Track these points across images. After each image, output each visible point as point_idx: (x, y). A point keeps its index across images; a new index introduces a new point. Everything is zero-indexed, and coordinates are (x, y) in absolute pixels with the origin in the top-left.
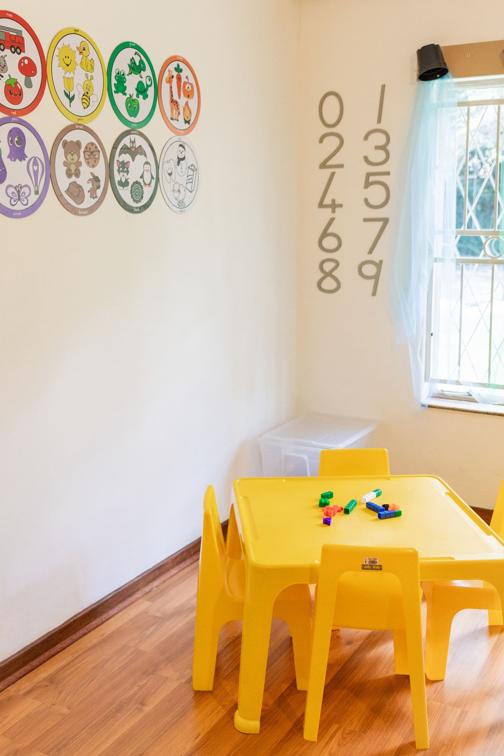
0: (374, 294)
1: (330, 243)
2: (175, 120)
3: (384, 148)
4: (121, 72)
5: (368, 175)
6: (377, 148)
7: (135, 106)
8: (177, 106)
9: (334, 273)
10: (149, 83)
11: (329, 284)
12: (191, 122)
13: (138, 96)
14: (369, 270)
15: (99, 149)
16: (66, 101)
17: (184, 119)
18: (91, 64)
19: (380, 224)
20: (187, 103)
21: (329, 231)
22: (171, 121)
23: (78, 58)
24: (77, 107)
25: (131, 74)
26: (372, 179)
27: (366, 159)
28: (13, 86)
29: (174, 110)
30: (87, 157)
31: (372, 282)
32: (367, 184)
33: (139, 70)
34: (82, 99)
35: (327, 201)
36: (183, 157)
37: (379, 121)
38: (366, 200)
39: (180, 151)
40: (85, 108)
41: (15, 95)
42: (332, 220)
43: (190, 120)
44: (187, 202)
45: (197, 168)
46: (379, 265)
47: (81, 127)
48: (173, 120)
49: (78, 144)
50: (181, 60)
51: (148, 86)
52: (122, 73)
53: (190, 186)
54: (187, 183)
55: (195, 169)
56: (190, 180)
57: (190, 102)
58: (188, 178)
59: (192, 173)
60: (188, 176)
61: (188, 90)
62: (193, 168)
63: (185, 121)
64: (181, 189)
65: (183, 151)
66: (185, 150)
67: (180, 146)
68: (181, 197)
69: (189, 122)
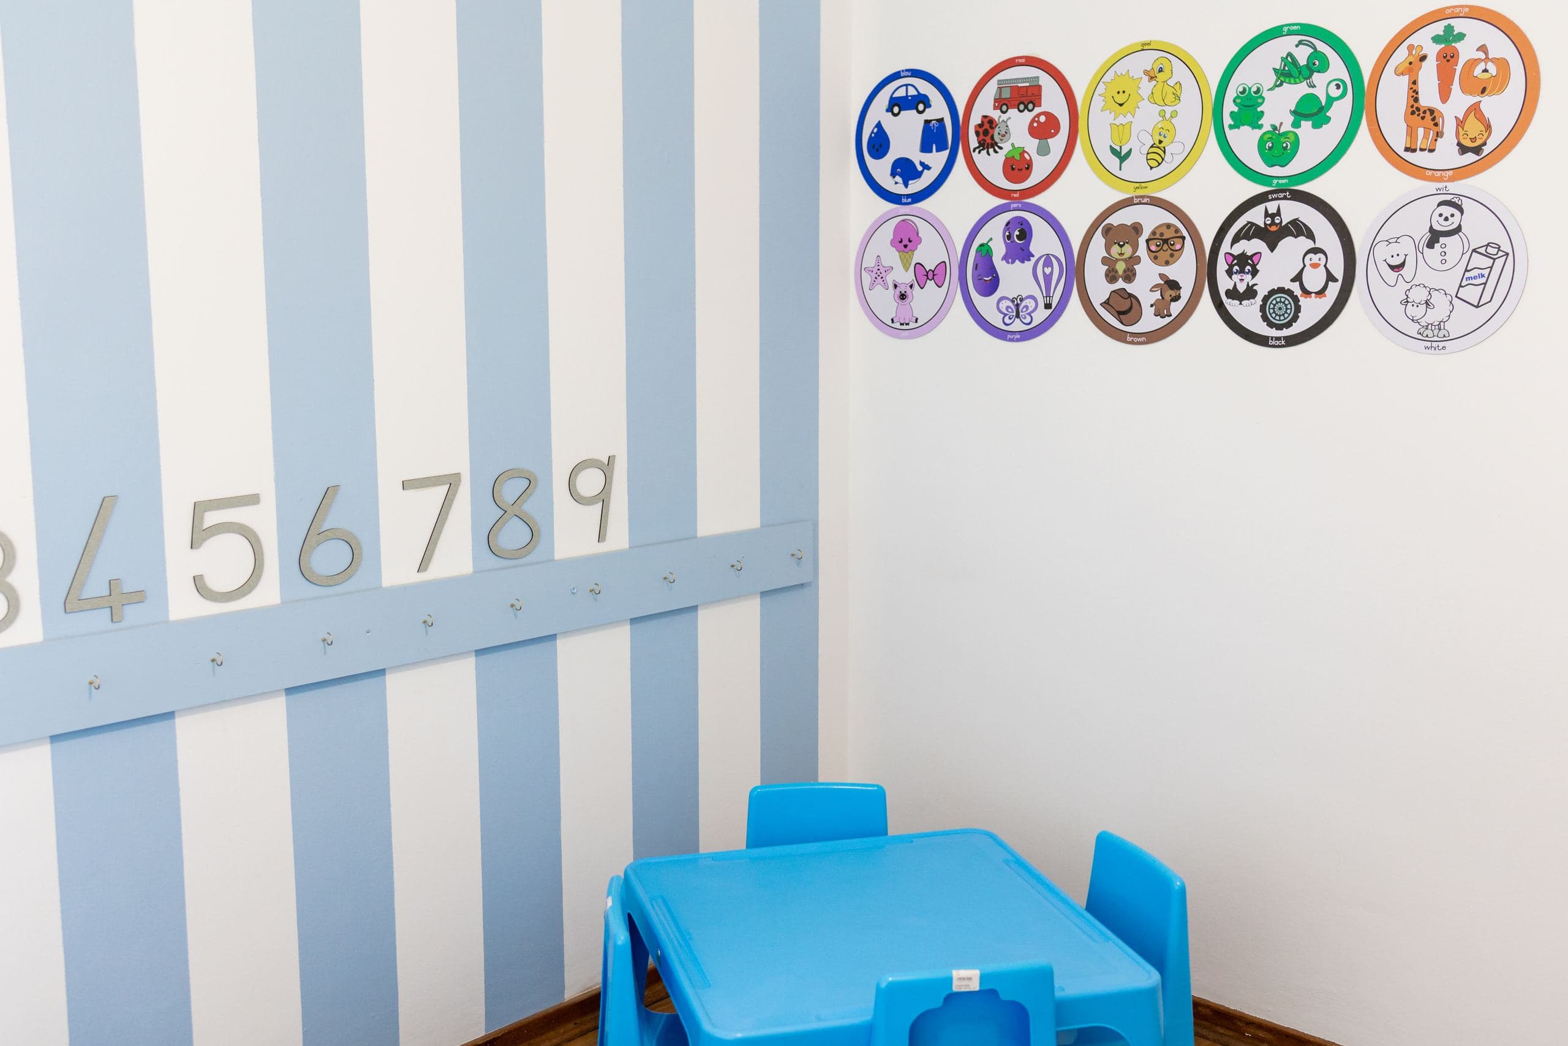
2: (1421, 150)
4: (1250, 89)
7: (1285, 145)
8: (1433, 119)
10: (1335, 93)
13: (1296, 125)
15: (1185, 233)
16: (1112, 162)
17: (1459, 144)
18: (1175, 92)
20: (1475, 109)
22: (1408, 156)
23: (1146, 87)
24: (1136, 168)
25: (1281, 85)
28: (1018, 157)
29: (1421, 131)
30: (1153, 248)
33: (1306, 73)
34: (1148, 154)
36: (1454, 226)
39: (1444, 214)
40: (1151, 168)
41: (1019, 170)
47: (1145, 200)
48: (1414, 151)
49: (1137, 229)
50: (1461, 15)
51: (1331, 100)
52: (1254, 89)
53: (1471, 293)
54: (1461, 286)
55: (1501, 254)
56: (1475, 278)
57: (1489, 105)
58: (1468, 275)
59: (1488, 262)
60: (1466, 270)
61: (1486, 76)
62: (1494, 251)
63: (1463, 149)
64: (1437, 299)
65: (1452, 215)
66: (1462, 211)
67: (1440, 204)
68: (1433, 316)
69: (1477, 150)
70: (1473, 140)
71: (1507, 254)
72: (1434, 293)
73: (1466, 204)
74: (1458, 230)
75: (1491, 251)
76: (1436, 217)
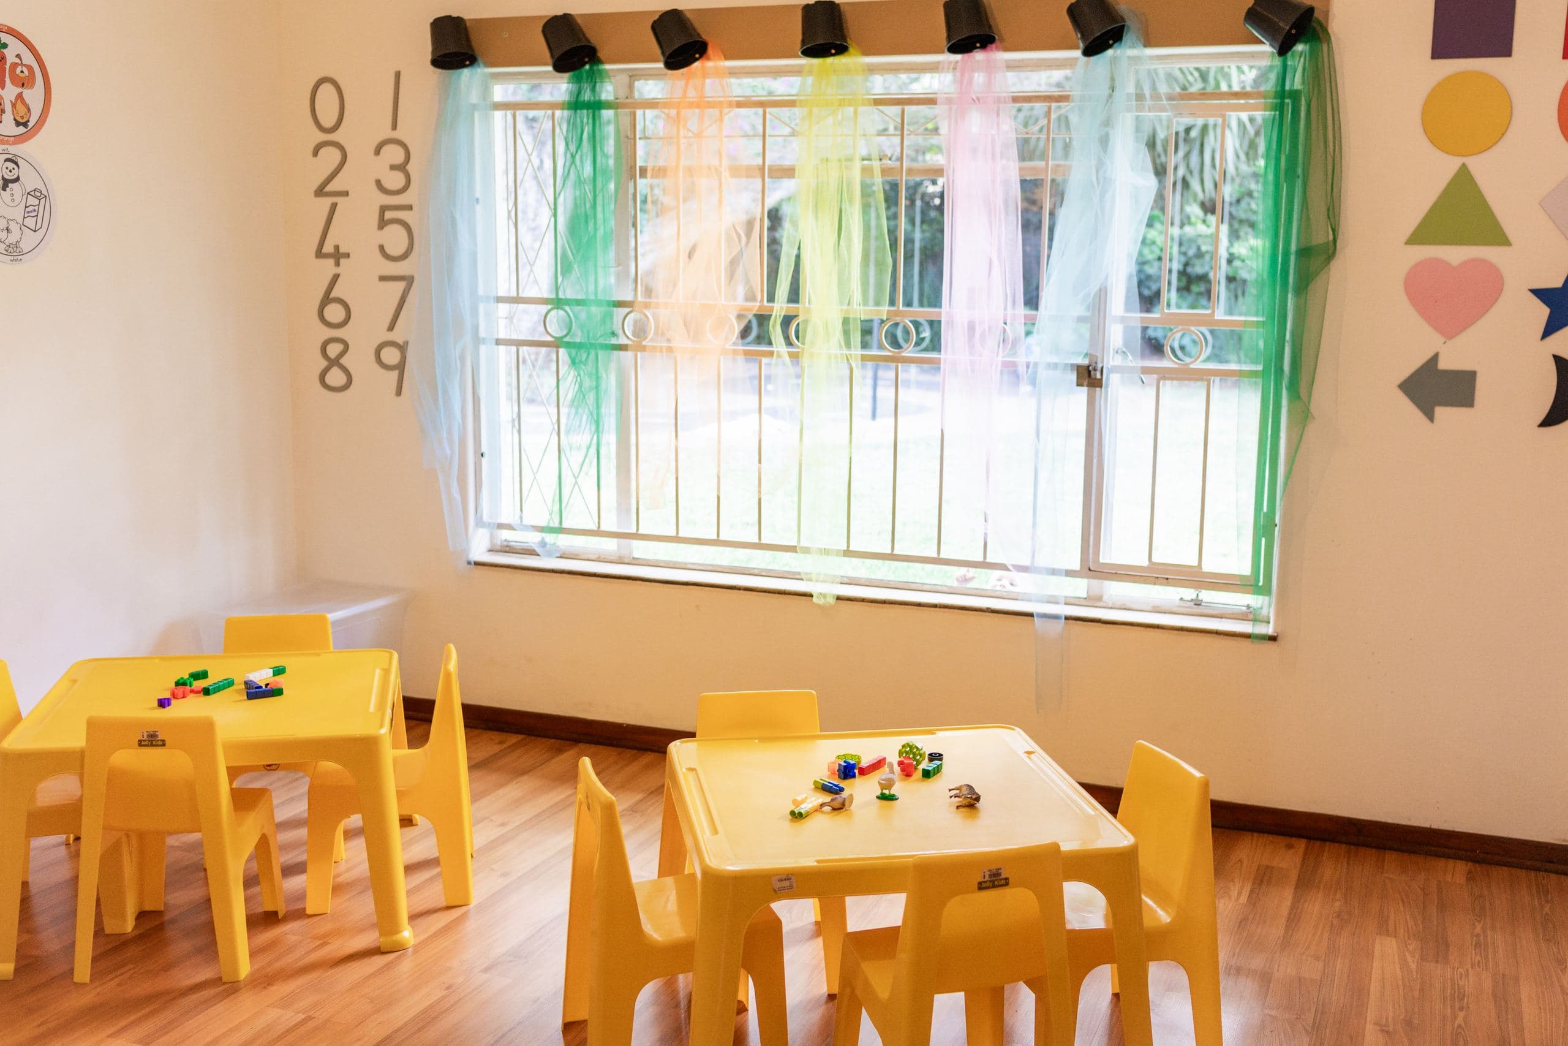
0: (399, 392)
1: (334, 313)
3: (402, 168)
5: (383, 209)
6: (393, 167)
9: (343, 361)
11: (336, 377)
12: (30, 125)
14: (391, 356)
17: (15, 119)
19: (401, 286)
20: (20, 96)
21: (333, 295)
26: (389, 215)
27: (378, 183)
31: (396, 373)
32: (383, 223)
35: (328, 248)
36: (15, 176)
37: (394, 127)
38: (382, 248)
39: (7, 168)
42: (336, 277)
43: (28, 121)
44: (25, 246)
45: (46, 194)
46: (402, 348)
50: (7, 32)
53: (31, 222)
54: (24, 217)
55: (42, 196)
56: (31, 212)
57: (27, 94)
58: (27, 210)
59: (36, 202)
60: (26, 207)
61: (22, 75)
62: (39, 194)
63: (18, 124)
64: (13, 226)
65: (14, 169)
66: (18, 167)
67: (6, 160)
68: (13, 238)
69: (25, 125)
70: (22, 117)
71: (46, 196)
72: (10, 222)
73: (20, 161)
74: (17, 179)
75: (39, 195)
76: (4, 169)
